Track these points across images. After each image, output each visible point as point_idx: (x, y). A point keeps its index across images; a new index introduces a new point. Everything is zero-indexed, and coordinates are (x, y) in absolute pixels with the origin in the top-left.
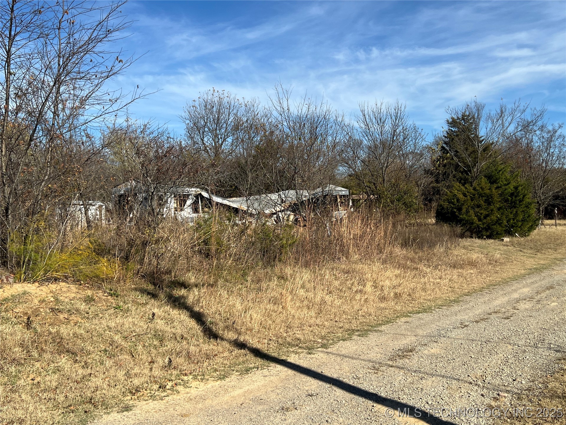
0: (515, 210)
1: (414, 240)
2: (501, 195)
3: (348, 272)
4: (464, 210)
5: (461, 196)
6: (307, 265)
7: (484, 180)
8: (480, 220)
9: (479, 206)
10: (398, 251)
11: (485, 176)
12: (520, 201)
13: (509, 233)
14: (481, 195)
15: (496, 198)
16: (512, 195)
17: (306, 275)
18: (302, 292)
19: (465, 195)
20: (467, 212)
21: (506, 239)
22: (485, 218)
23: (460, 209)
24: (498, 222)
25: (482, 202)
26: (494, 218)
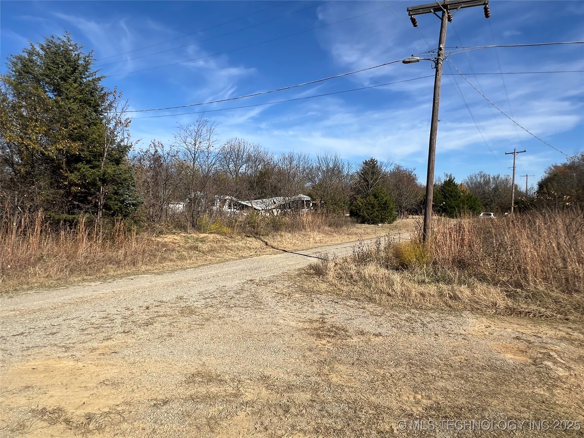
0: (385, 211)
1: (334, 224)
2: (378, 204)
3: (305, 235)
4: (362, 211)
5: (360, 204)
6: (290, 232)
7: (372, 197)
8: (368, 215)
9: (369, 209)
10: (327, 228)
11: (373, 195)
12: (388, 207)
13: (382, 221)
14: (369, 204)
15: (377, 205)
16: (384, 204)
17: (290, 235)
18: (288, 240)
19: (362, 204)
20: (363, 212)
21: (380, 225)
22: (371, 214)
23: (360, 210)
24: (377, 216)
25: (370, 207)
26: (375, 214)
